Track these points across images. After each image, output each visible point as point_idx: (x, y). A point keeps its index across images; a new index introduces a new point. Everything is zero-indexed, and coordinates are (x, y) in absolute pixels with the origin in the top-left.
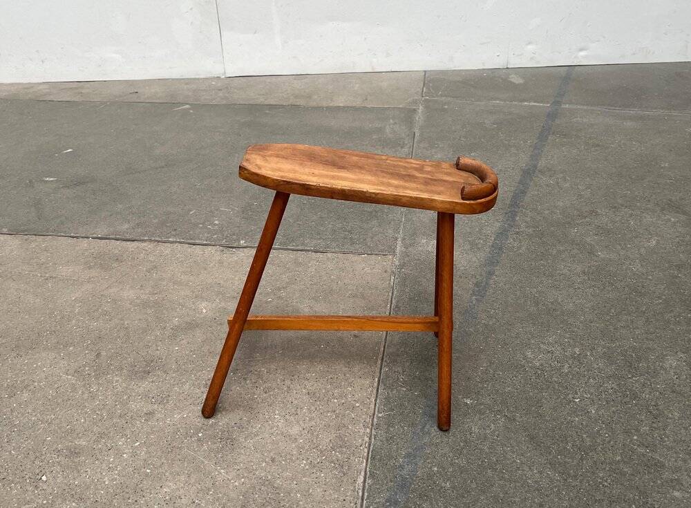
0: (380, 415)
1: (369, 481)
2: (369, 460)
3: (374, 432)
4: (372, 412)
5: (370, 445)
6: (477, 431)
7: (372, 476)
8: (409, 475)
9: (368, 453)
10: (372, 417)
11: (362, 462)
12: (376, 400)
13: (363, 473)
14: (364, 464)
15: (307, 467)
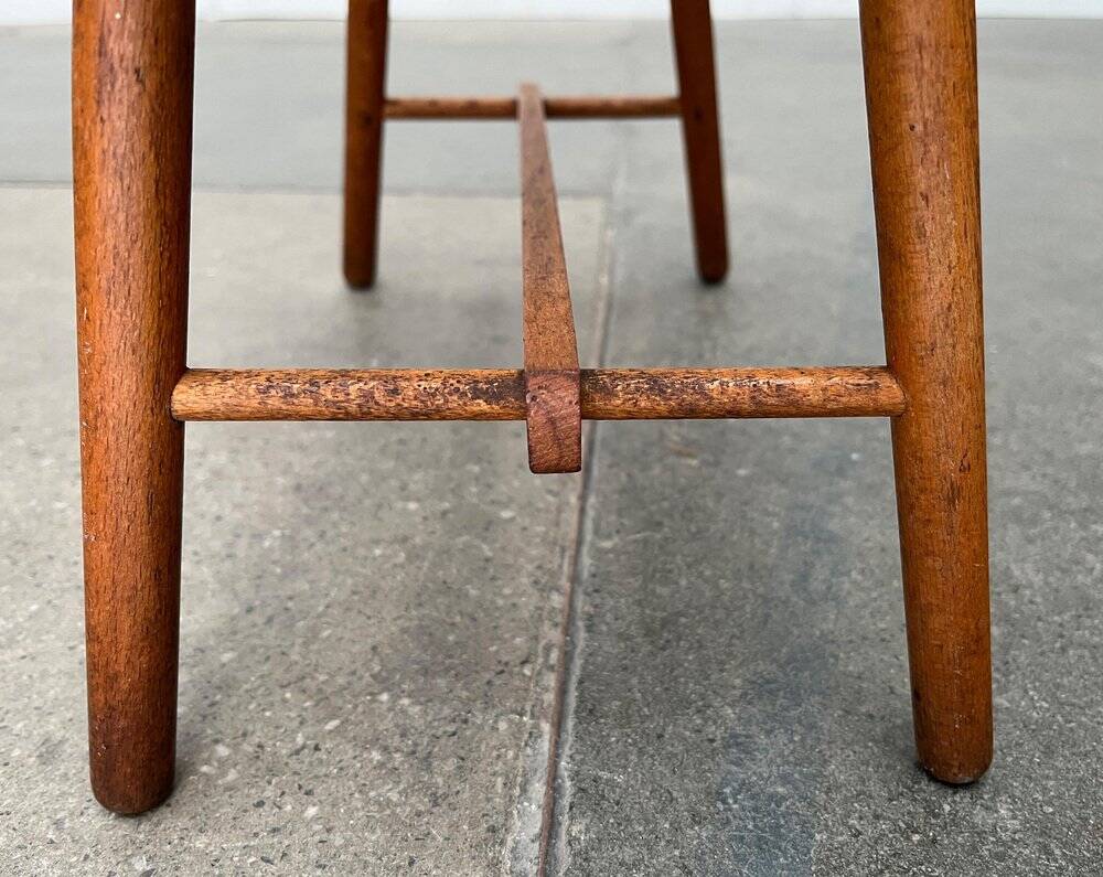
0: (607, 544)
1: (575, 828)
2: (570, 723)
3: (582, 604)
4: (573, 535)
5: (567, 657)
6: (1038, 579)
7: (591, 797)
8: (785, 779)
9: (562, 692)
10: (570, 553)
11: (534, 735)
12: (583, 498)
13: (538, 789)
14: (545, 745)
15: (232, 775)
